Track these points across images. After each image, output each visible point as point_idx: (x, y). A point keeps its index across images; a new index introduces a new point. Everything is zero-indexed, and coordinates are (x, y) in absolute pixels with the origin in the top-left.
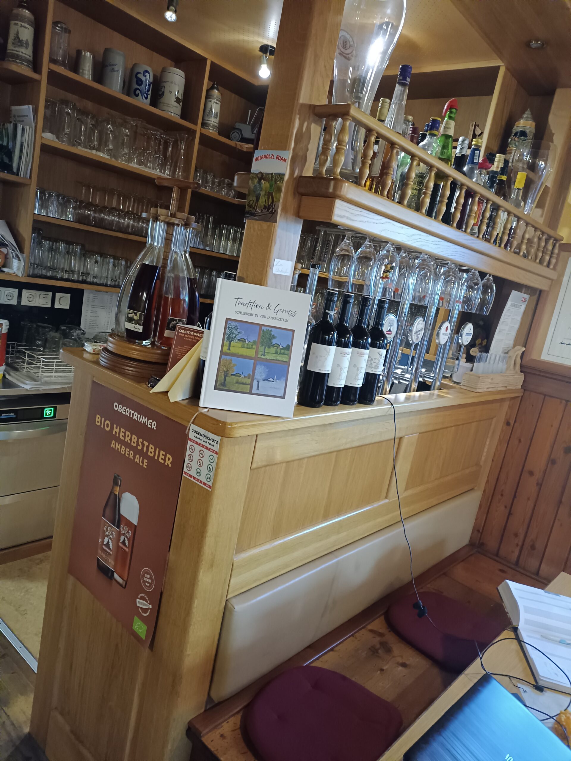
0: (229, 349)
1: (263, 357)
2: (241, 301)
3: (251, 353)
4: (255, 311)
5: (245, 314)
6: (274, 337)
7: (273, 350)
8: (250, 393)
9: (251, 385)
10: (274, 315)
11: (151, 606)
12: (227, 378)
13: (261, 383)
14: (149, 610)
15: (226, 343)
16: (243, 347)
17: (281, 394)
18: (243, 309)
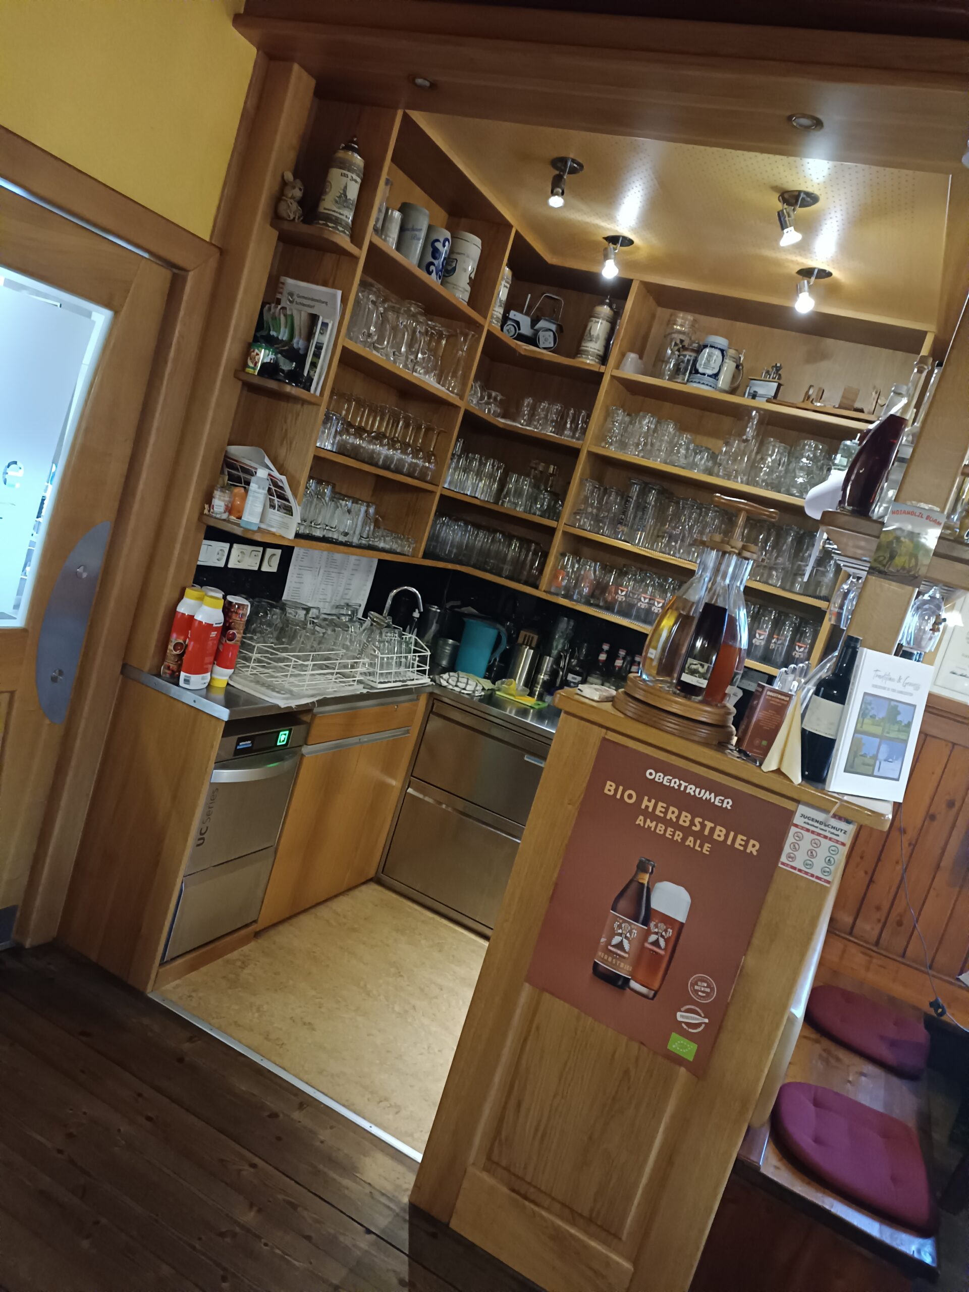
0: (862, 727)
1: (888, 735)
2: (878, 673)
3: (878, 730)
4: (889, 684)
5: (880, 687)
6: (899, 713)
7: (896, 727)
8: (872, 775)
9: (874, 766)
10: (902, 689)
11: (706, 1021)
12: (856, 759)
13: (883, 763)
14: (703, 1025)
15: (861, 719)
16: (873, 724)
17: (896, 777)
18: (878, 682)
